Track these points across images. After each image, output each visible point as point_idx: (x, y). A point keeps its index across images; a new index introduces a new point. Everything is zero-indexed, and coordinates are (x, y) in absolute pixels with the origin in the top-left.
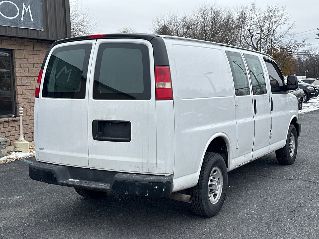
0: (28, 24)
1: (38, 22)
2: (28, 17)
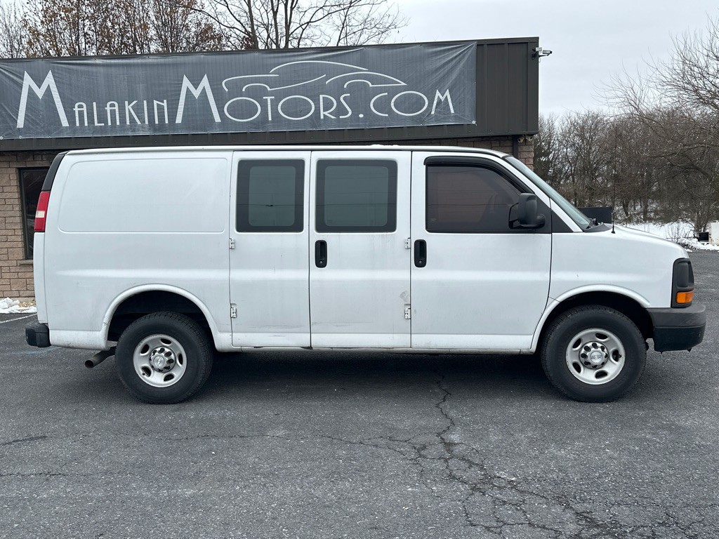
0: (445, 118)
1: (464, 112)
2: (444, 108)
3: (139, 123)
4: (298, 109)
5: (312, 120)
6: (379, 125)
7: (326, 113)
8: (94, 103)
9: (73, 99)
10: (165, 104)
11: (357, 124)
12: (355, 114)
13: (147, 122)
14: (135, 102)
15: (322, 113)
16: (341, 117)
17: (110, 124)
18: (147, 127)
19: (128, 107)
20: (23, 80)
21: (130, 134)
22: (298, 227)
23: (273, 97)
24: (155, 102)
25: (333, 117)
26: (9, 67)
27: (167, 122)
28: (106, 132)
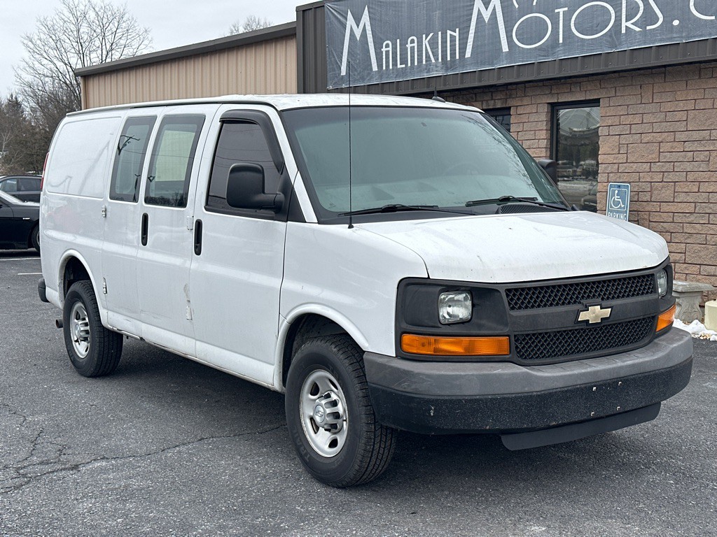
3: (433, 61)
4: (595, 22)
5: (611, 36)
6: (701, 36)
7: (629, 24)
8: (398, 41)
9: (382, 38)
10: (457, 34)
11: (669, 36)
12: (668, 21)
13: (440, 60)
14: (431, 34)
15: (624, 24)
16: (648, 28)
17: (409, 65)
18: (440, 65)
19: (425, 42)
20: (346, 19)
21: (426, 76)
22: (135, 199)
23: (566, 9)
24: (449, 32)
25: (637, 29)
26: (338, 7)
27: (457, 58)
28: (406, 76)
